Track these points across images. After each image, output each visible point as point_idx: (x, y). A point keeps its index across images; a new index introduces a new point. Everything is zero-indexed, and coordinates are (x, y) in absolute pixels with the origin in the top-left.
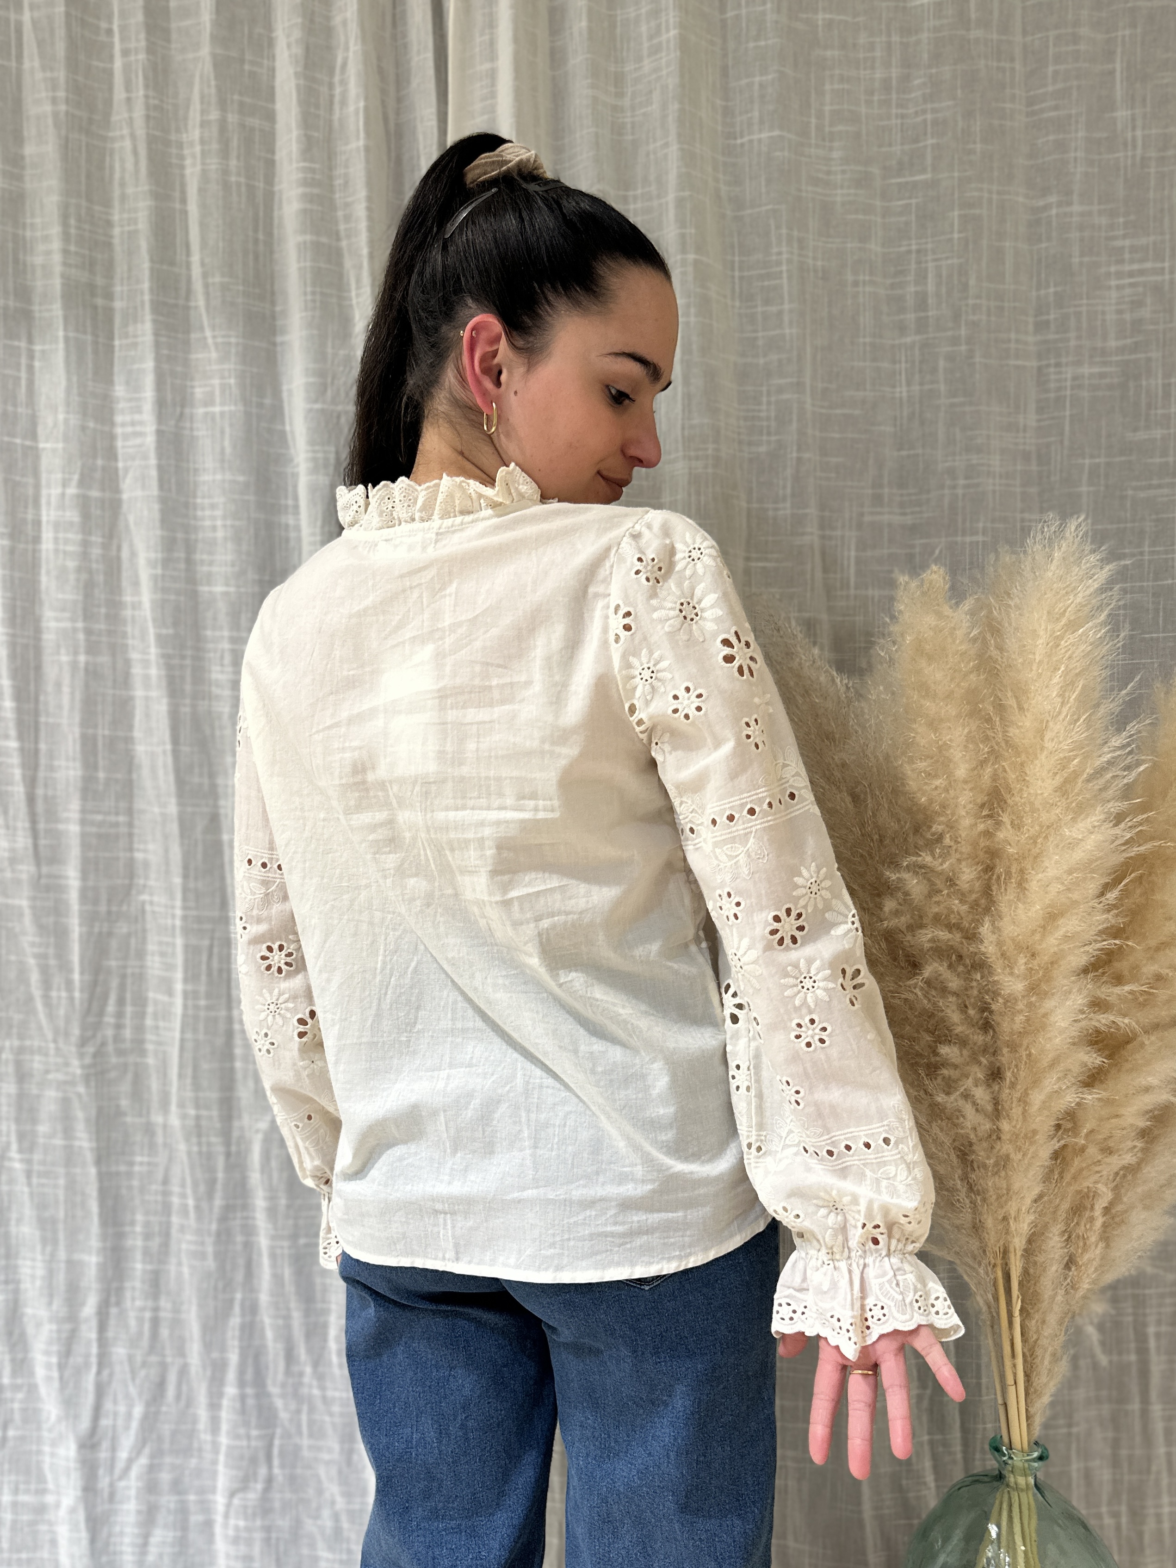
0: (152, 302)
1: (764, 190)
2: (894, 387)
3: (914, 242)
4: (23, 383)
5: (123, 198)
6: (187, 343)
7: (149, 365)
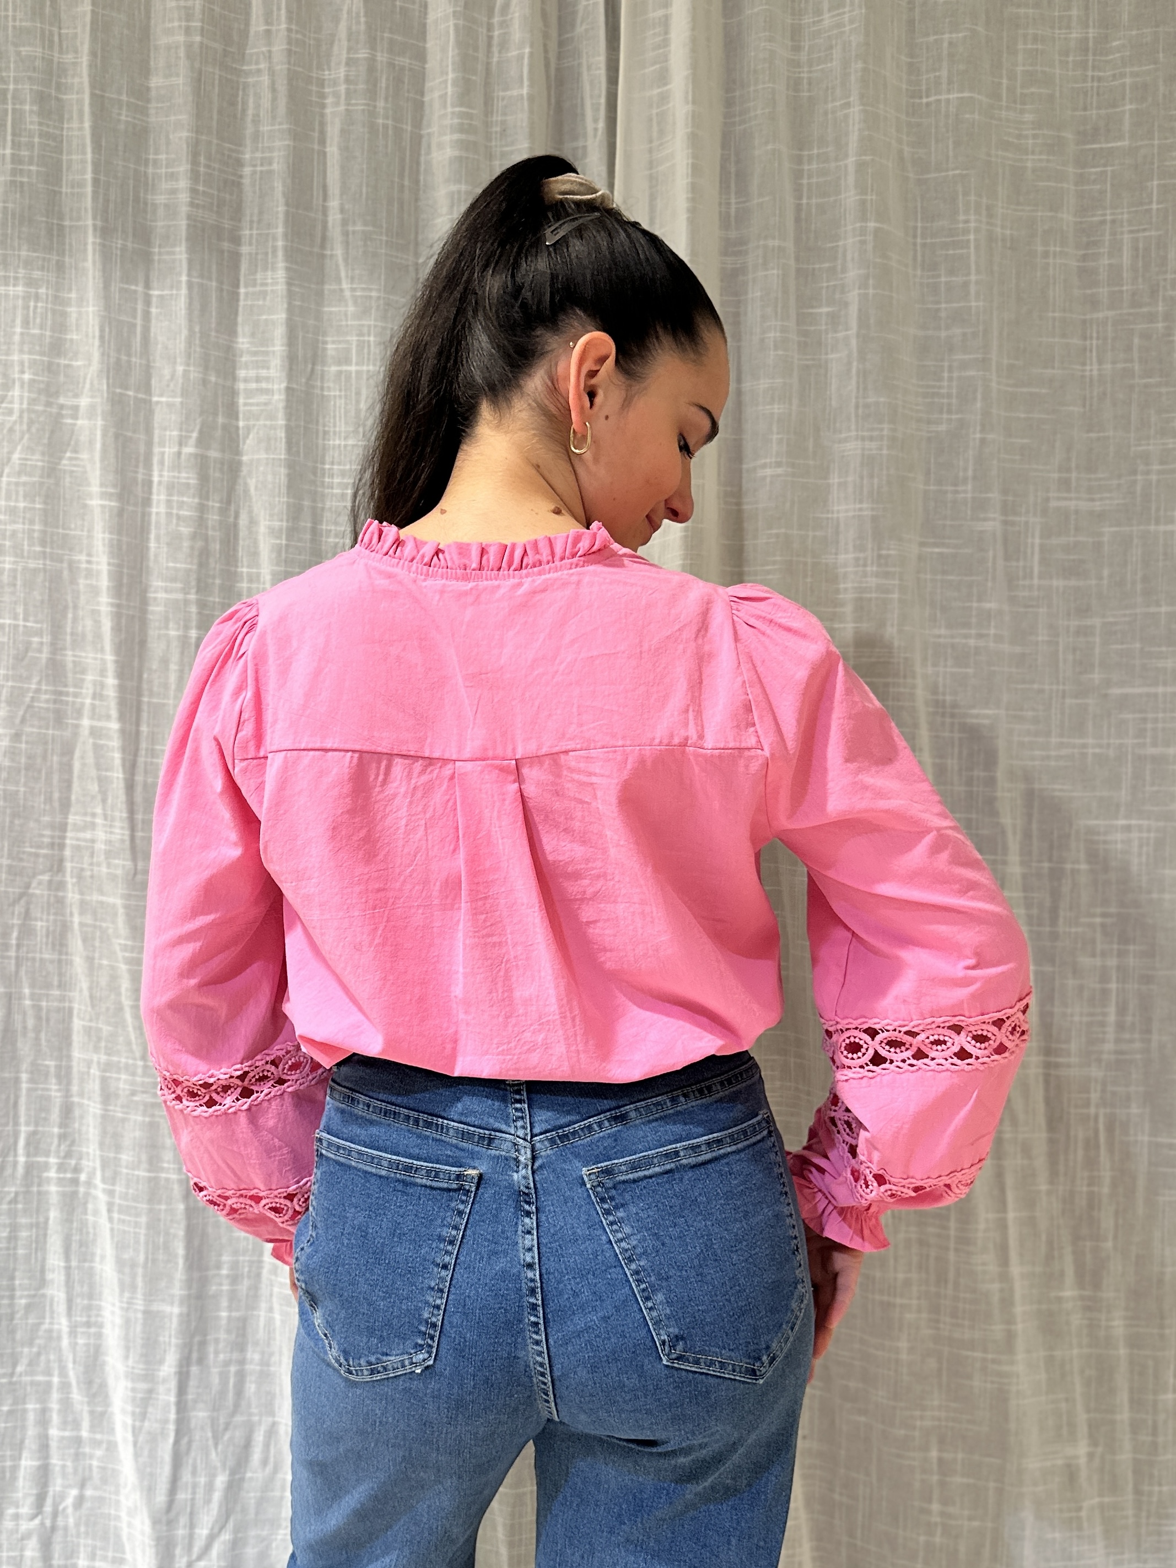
0: (286, 248)
1: (951, 154)
2: (1084, 364)
3: (1108, 212)
4: (139, 329)
5: (256, 136)
6: (320, 294)
7: (280, 316)
